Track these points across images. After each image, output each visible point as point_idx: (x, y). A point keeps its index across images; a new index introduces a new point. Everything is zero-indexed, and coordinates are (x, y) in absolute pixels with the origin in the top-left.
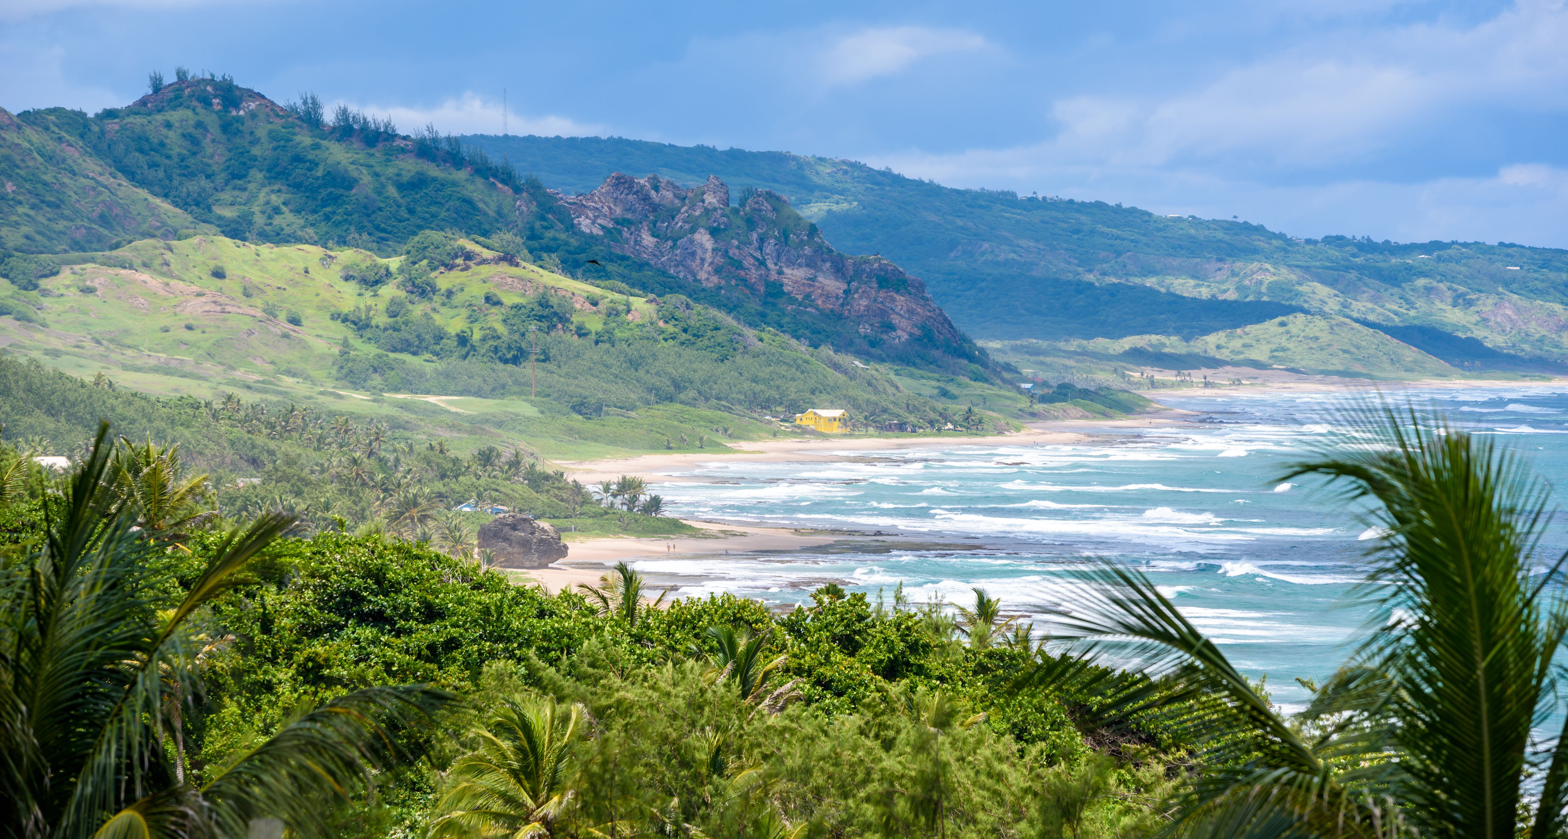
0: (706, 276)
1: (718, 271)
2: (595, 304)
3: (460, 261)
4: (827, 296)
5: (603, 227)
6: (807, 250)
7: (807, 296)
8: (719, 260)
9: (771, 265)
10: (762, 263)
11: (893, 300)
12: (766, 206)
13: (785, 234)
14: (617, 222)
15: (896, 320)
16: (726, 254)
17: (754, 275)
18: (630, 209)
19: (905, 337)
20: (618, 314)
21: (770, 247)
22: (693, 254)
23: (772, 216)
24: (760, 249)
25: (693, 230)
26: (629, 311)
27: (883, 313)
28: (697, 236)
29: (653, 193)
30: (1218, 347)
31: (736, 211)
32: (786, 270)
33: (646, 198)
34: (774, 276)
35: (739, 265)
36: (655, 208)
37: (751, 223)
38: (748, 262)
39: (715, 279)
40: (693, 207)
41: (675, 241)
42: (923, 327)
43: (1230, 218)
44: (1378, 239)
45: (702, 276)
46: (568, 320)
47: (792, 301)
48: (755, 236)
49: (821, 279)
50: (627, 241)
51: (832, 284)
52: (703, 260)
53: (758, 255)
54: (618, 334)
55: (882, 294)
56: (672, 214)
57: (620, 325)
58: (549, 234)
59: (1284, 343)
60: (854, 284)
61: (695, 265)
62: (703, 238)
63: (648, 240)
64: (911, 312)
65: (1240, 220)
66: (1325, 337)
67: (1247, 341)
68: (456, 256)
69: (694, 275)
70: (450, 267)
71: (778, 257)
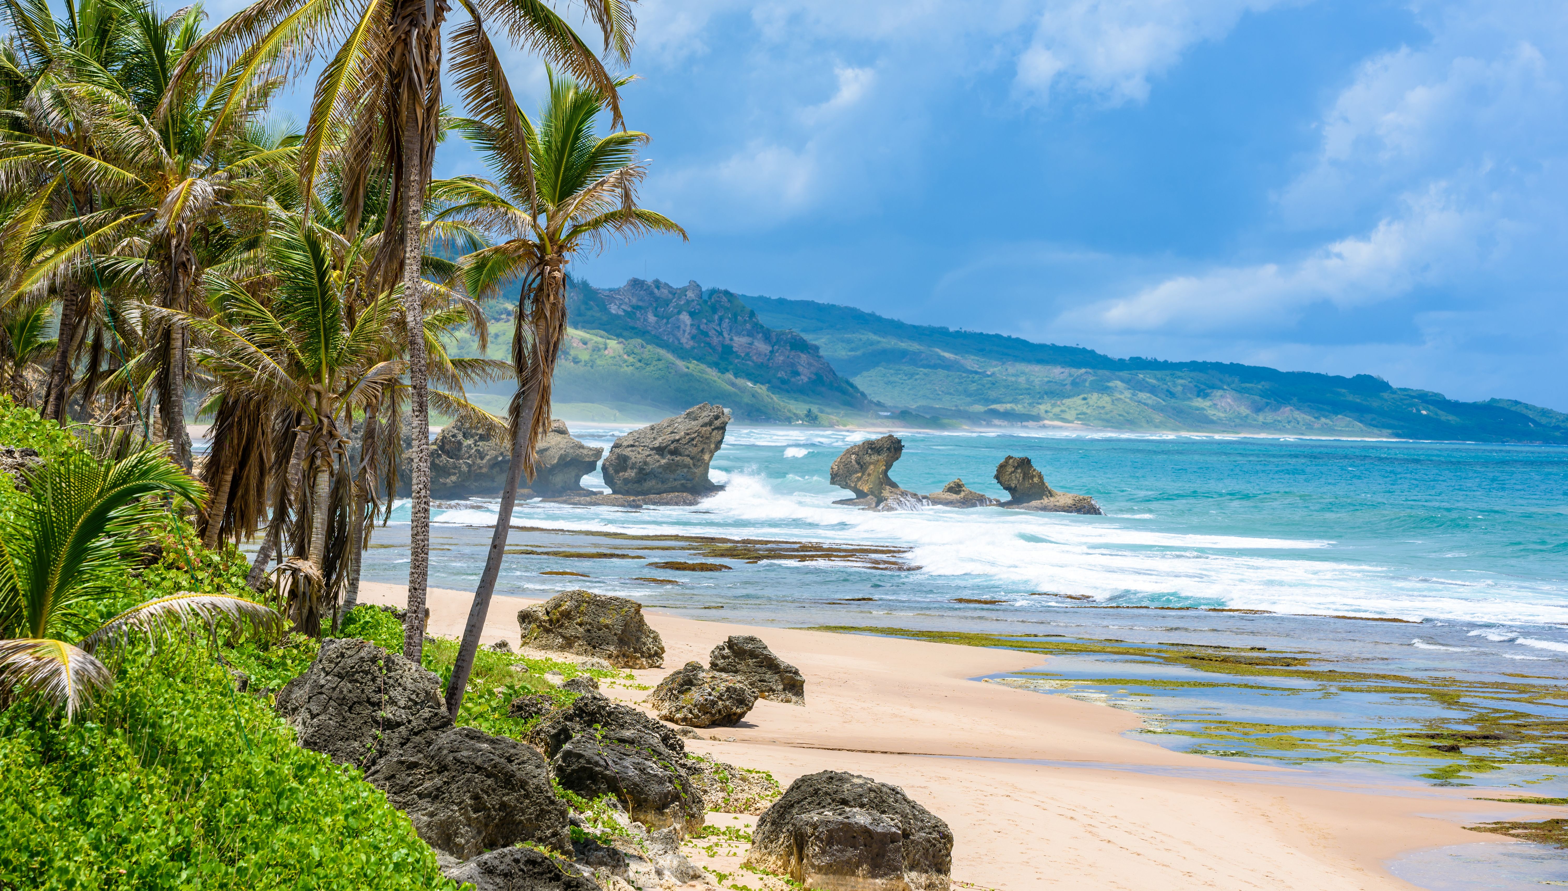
0: (686, 341)
1: (693, 337)
2: (585, 343)
3: (504, 316)
4: (759, 354)
5: (624, 311)
6: (748, 326)
7: (747, 354)
8: (694, 331)
9: (726, 335)
10: (720, 334)
11: (799, 357)
12: (724, 299)
13: (735, 316)
14: (633, 307)
15: (800, 369)
16: (698, 328)
17: (715, 340)
18: (641, 299)
19: (806, 379)
20: (599, 350)
21: (726, 323)
22: (679, 327)
23: (728, 305)
24: (720, 325)
25: (679, 313)
26: (606, 348)
27: (793, 365)
28: (681, 317)
29: (656, 291)
30: (1046, 412)
31: (705, 302)
32: (735, 338)
33: (652, 293)
34: (727, 342)
35: (706, 334)
36: (657, 299)
37: (714, 310)
38: (712, 333)
39: (691, 343)
40: (679, 298)
41: (668, 319)
42: (816, 374)
43: (1074, 345)
44: (1161, 359)
45: (684, 340)
46: (568, 353)
47: (738, 357)
48: (716, 317)
49: (756, 343)
50: (639, 319)
51: (762, 347)
52: (684, 331)
53: (718, 328)
54: (598, 362)
55: (793, 353)
56: (667, 303)
57: (600, 356)
58: (589, 313)
59: (1085, 410)
60: (776, 347)
61: (679, 334)
62: (685, 318)
63: (652, 318)
64: (810, 364)
65: (1081, 347)
66: (1109, 407)
67: (1063, 408)
68: (502, 313)
69: (679, 340)
70: (498, 320)
71: (731, 330)
